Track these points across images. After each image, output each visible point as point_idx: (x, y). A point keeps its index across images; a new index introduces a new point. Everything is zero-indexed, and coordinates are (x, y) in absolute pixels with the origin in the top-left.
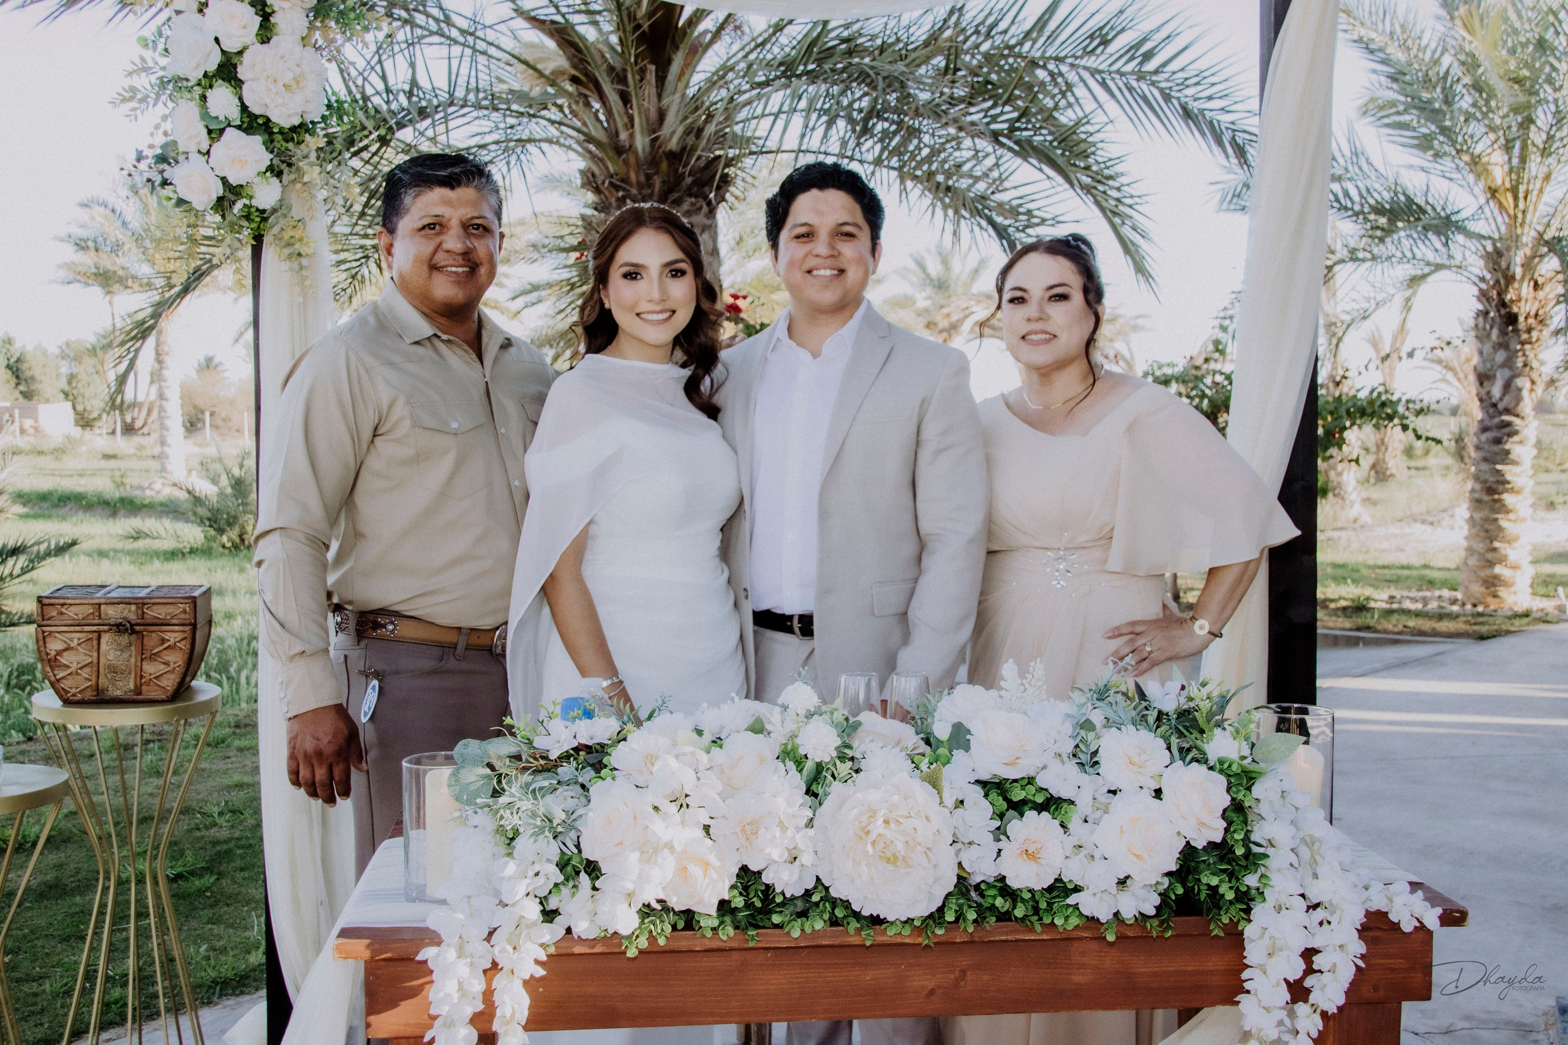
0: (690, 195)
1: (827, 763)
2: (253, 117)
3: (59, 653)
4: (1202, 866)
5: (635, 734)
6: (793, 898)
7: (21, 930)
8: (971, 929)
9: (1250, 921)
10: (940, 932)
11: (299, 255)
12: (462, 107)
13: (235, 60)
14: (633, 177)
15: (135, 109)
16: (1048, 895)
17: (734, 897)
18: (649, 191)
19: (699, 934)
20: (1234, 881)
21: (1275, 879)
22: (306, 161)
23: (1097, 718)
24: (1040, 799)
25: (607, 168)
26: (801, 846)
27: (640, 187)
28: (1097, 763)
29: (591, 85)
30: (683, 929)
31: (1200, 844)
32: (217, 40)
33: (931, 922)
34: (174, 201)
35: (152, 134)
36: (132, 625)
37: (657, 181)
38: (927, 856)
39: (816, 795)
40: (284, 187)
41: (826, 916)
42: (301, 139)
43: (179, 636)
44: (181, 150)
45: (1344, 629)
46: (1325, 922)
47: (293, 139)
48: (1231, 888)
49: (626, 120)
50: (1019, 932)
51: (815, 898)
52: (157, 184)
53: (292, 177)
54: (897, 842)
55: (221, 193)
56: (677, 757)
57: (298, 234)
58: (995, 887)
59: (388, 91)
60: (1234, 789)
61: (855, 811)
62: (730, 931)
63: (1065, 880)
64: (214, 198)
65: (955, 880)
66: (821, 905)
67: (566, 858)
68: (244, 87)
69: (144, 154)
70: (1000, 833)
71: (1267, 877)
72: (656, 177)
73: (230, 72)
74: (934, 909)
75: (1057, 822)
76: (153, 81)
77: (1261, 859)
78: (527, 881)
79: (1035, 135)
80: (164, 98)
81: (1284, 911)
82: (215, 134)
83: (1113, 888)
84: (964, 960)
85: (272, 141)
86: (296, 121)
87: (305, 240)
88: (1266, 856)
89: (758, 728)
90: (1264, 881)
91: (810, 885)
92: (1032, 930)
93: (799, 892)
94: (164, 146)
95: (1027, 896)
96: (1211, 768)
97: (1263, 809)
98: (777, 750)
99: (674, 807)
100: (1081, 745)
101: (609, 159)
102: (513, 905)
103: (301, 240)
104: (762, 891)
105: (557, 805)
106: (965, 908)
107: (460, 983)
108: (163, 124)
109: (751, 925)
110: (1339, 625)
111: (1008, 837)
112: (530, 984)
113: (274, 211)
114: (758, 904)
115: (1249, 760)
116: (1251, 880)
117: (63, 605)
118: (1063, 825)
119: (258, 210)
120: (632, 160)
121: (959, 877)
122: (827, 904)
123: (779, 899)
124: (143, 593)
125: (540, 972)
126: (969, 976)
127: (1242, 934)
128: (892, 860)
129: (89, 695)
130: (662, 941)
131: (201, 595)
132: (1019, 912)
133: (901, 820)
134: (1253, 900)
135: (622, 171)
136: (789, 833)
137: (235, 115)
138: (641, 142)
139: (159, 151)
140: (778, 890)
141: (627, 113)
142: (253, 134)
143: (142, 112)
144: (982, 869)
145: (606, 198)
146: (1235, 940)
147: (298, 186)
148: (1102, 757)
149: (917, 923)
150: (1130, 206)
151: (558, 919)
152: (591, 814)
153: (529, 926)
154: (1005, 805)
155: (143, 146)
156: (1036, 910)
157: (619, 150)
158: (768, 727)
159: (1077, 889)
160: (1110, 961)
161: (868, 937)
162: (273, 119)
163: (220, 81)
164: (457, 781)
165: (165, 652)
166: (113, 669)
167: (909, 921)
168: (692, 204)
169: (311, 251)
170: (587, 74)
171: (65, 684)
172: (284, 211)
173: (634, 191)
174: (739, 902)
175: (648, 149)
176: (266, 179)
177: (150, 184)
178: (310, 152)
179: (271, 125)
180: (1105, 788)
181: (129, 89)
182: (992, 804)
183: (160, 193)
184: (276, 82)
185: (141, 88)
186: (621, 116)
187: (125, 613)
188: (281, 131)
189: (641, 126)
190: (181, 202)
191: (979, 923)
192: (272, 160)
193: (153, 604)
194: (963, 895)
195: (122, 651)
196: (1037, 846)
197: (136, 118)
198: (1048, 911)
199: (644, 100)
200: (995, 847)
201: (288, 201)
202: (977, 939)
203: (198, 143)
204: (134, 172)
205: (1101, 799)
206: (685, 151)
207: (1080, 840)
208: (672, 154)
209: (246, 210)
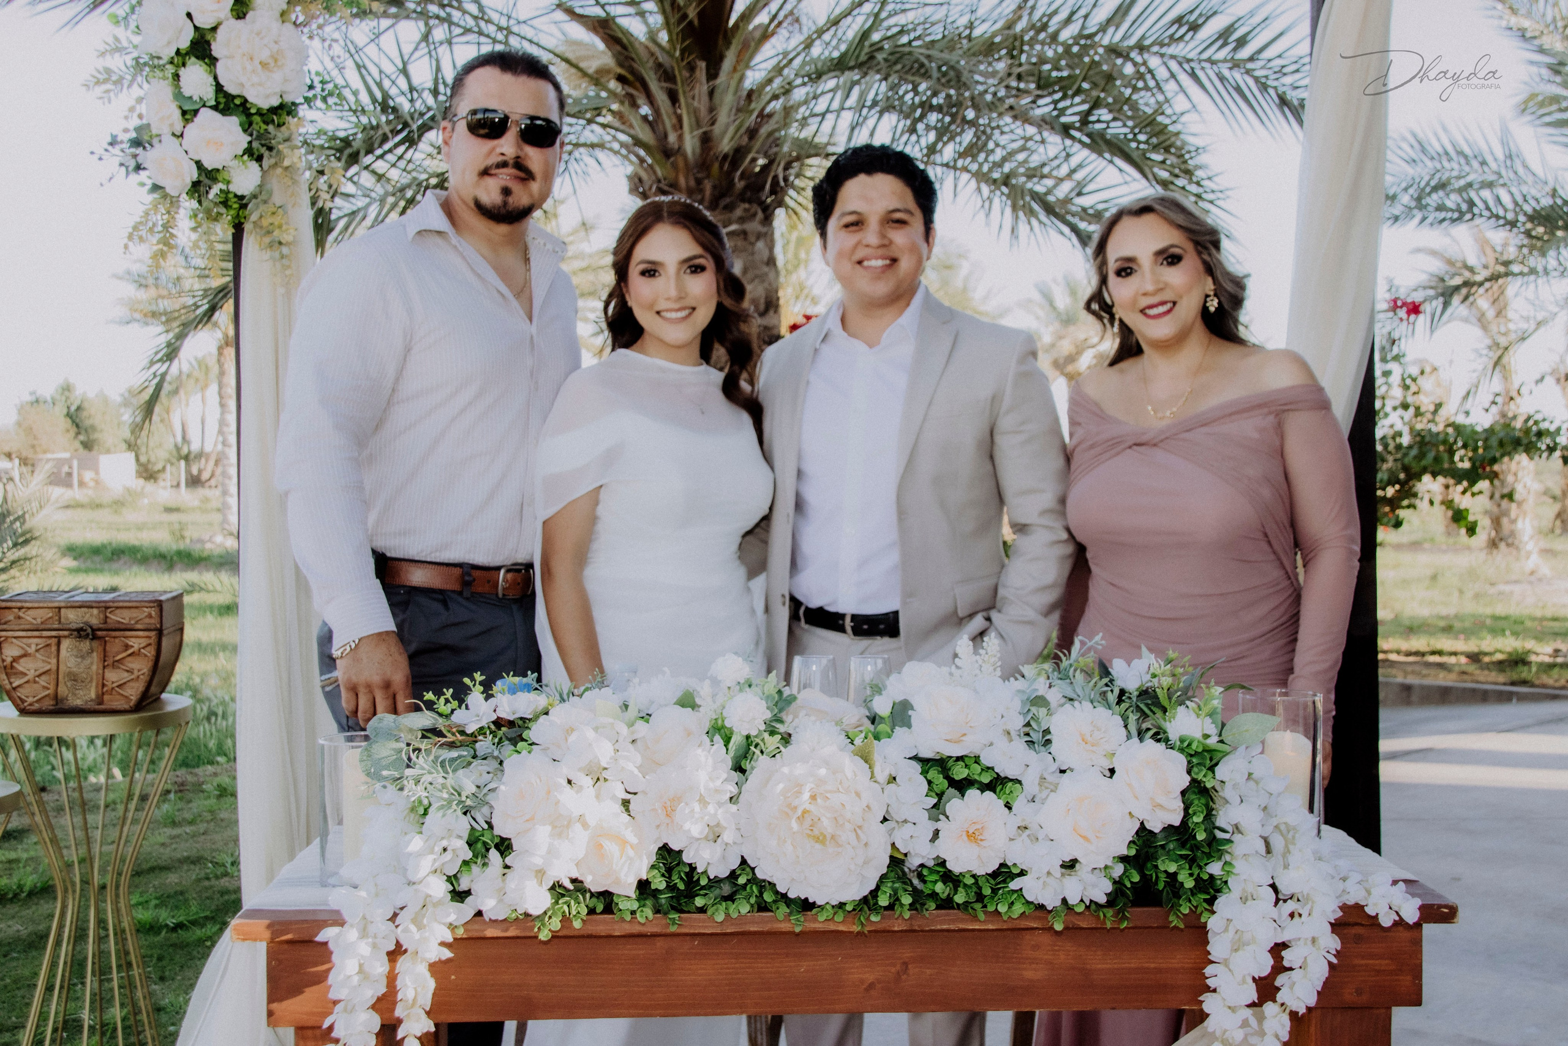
0: (743, 201)
2: (230, 98)
3: (16, 659)
4: (1160, 851)
6: (718, 881)
8: (907, 916)
10: (874, 918)
11: (280, 243)
13: (208, 37)
14: (682, 181)
15: (108, 91)
16: (992, 882)
17: (654, 877)
19: (617, 918)
20: (1196, 871)
21: (1240, 866)
22: (287, 144)
23: (1054, 695)
24: (986, 779)
25: (655, 172)
26: (723, 824)
28: (1050, 740)
29: (637, 84)
30: (601, 913)
31: (1157, 828)
32: (189, 15)
33: (866, 908)
34: (149, 187)
35: (126, 118)
36: (93, 630)
37: (708, 186)
38: (858, 836)
39: (742, 770)
40: (265, 172)
41: (753, 900)
42: (281, 121)
43: (144, 642)
44: (154, 131)
45: (1496, 684)
46: (1296, 915)
47: (273, 121)
48: (1191, 876)
49: (674, 120)
50: (962, 921)
51: (742, 880)
52: (130, 169)
53: (273, 161)
54: (824, 820)
55: (196, 177)
56: (597, 728)
57: (277, 220)
58: (935, 871)
60: (1195, 769)
61: (781, 786)
62: (650, 914)
63: (1010, 864)
64: (189, 182)
65: (887, 862)
66: (748, 887)
67: (478, 833)
68: (219, 65)
69: (119, 139)
70: (937, 810)
71: (1231, 864)
72: (706, 181)
73: (205, 49)
74: (866, 893)
75: (1001, 803)
76: (130, 63)
77: (1225, 845)
78: (432, 858)
80: (139, 79)
81: (1250, 903)
82: (188, 115)
83: (1059, 873)
84: (906, 952)
85: (251, 124)
86: (275, 102)
87: (284, 227)
88: (1230, 842)
89: (687, 702)
90: (1228, 869)
91: (735, 865)
92: (975, 918)
93: (724, 873)
94: (137, 129)
95: (969, 881)
96: (1171, 747)
97: (1229, 791)
98: (707, 725)
99: (589, 781)
100: (1032, 722)
101: (658, 163)
102: (419, 883)
103: (280, 227)
104: (685, 873)
105: (468, 779)
106: (900, 892)
107: (361, 965)
108: (138, 107)
109: (673, 908)
111: (947, 817)
113: (255, 196)
114: (681, 886)
115: (1215, 737)
116: (1215, 868)
117: (23, 609)
118: (1008, 806)
119: (236, 196)
120: (681, 163)
121: (892, 858)
122: (754, 887)
123: (704, 881)
124: (110, 597)
125: (447, 955)
126: (913, 970)
128: (821, 839)
129: (47, 704)
130: (578, 925)
131: (170, 598)
132: (959, 898)
133: (828, 795)
134: (1216, 889)
135: (672, 175)
136: (711, 808)
137: (209, 95)
138: (690, 144)
139: (134, 135)
140: (699, 871)
141: (675, 113)
142: (230, 115)
143: (116, 95)
144: (920, 853)
146: (1198, 933)
147: (279, 171)
148: (1054, 734)
149: (849, 908)
151: (469, 899)
152: (502, 788)
153: (435, 906)
154: (946, 783)
155: (117, 130)
156: (980, 897)
157: (666, 152)
158: (698, 701)
159: (1022, 873)
160: (1067, 955)
161: (796, 923)
162: (250, 99)
163: (193, 59)
164: (369, 756)
165: (129, 659)
166: (74, 678)
167: (842, 905)
168: (746, 210)
169: (290, 238)
170: (633, 73)
171: (22, 693)
172: (263, 197)
174: (659, 883)
175: (698, 151)
176: (244, 162)
177: (123, 169)
178: (291, 134)
179: (248, 106)
180: (1054, 767)
181: (101, 70)
182: (930, 782)
183: (135, 178)
184: (251, 59)
185: (116, 70)
186: (669, 117)
187: (87, 618)
188: (259, 113)
189: (691, 126)
190: (156, 188)
191: (916, 909)
192: (250, 143)
193: (117, 608)
194: (899, 878)
195: (83, 657)
196: (978, 826)
197: (110, 102)
198: (992, 898)
199: (693, 98)
200: (931, 826)
201: (268, 186)
202: (917, 928)
203: (172, 125)
204: (106, 156)
205: (1049, 778)
206: (739, 154)
207: (1024, 820)
208: (725, 157)
209: (223, 195)
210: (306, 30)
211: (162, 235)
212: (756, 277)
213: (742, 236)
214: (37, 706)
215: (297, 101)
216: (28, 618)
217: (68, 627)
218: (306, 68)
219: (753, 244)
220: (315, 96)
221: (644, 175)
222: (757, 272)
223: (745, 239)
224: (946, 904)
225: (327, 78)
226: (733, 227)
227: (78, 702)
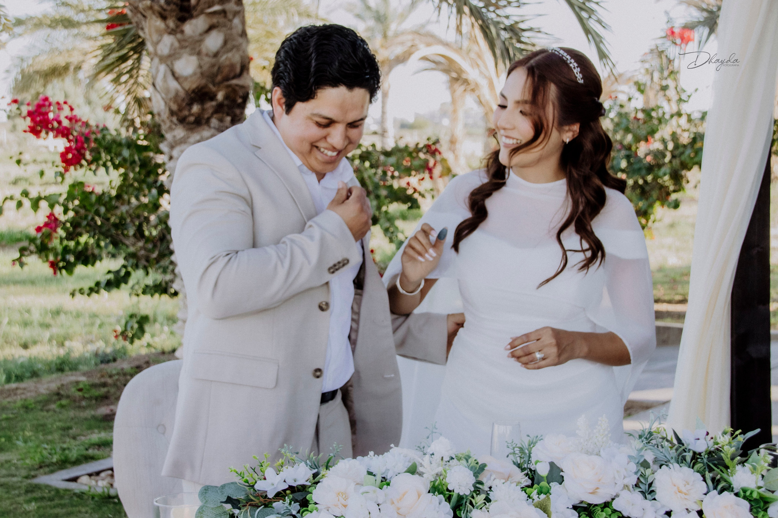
212: (234, 47)
213: (223, 15)
219: (231, 21)
222: (234, 43)
226: (217, 8)
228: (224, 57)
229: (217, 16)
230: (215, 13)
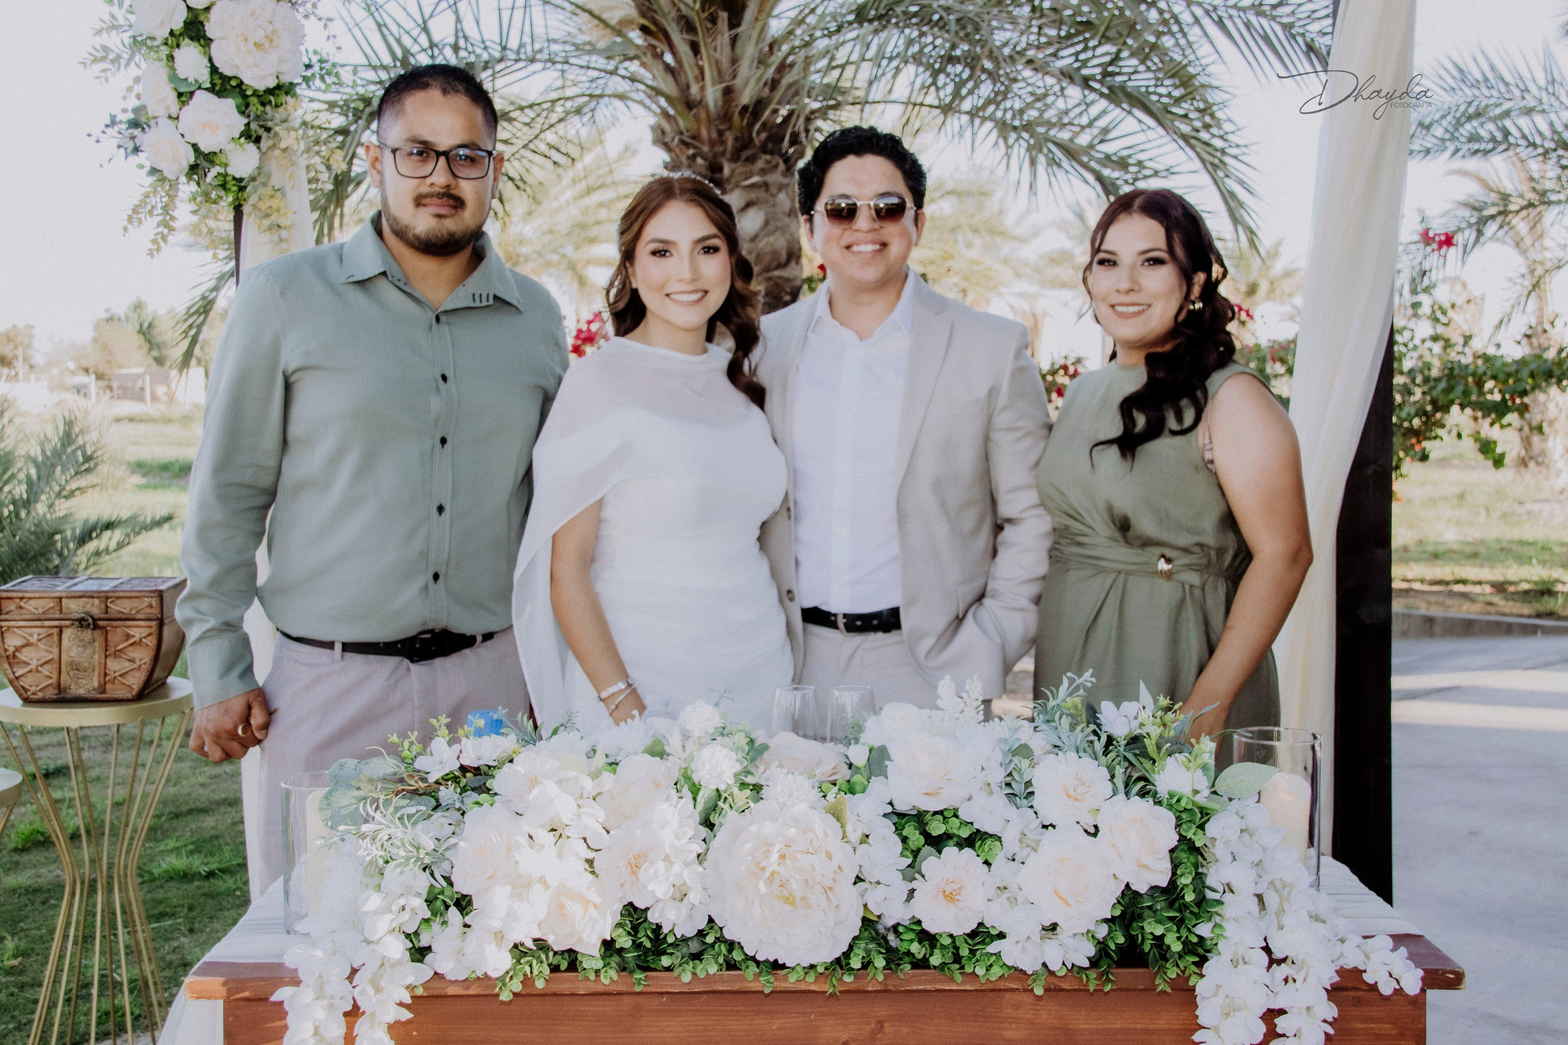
0: (765, 152)
1: (725, 791)
2: (226, 79)
3: (18, 649)
4: (1147, 912)
5: (522, 756)
6: (685, 940)
7: (39, 929)
8: (881, 978)
9: (1202, 976)
10: (848, 979)
11: (279, 226)
12: (517, 61)
13: (202, 18)
14: (704, 133)
15: (105, 71)
16: (970, 941)
17: (619, 936)
18: (721, 149)
19: (580, 975)
20: (1184, 933)
21: (1230, 929)
22: (285, 125)
23: (1038, 742)
24: (965, 833)
25: (677, 124)
26: (689, 883)
27: (712, 143)
28: (1032, 793)
29: (661, 35)
30: (567, 970)
31: (1143, 889)
33: (838, 968)
34: (147, 169)
35: (124, 98)
36: (94, 620)
37: (730, 138)
38: (828, 898)
39: (710, 826)
40: (263, 155)
41: (721, 960)
42: (279, 102)
43: (145, 632)
44: (151, 115)
45: (1521, 616)
46: (1290, 980)
47: (270, 102)
48: (1179, 938)
49: (697, 72)
50: (937, 981)
51: (710, 939)
52: (129, 150)
53: (271, 142)
54: (792, 881)
55: (192, 160)
56: (560, 782)
57: (275, 203)
58: (912, 930)
59: (432, 45)
60: (1184, 826)
61: (749, 845)
62: (613, 974)
63: (988, 925)
64: (185, 166)
65: (860, 924)
66: (717, 946)
67: (437, 891)
68: (213, 46)
69: (118, 120)
70: (912, 871)
71: (1220, 926)
72: (728, 133)
73: (199, 30)
74: (838, 954)
75: (980, 860)
76: (127, 41)
77: (1214, 907)
78: (390, 916)
79: (1130, 79)
80: (137, 57)
81: (1241, 967)
82: (184, 97)
83: (1037, 936)
84: (881, 1010)
85: (247, 106)
86: (272, 83)
87: (282, 211)
88: (1219, 902)
89: (658, 751)
90: (1218, 931)
91: (702, 924)
92: (952, 979)
93: (691, 932)
94: (136, 111)
95: (947, 941)
96: (1159, 803)
97: (1219, 851)
98: (676, 775)
99: (551, 838)
100: (1014, 774)
101: (680, 114)
102: (378, 941)
103: (278, 210)
104: (654, 931)
105: (426, 835)
106: (873, 954)
107: (316, 1028)
108: (136, 87)
109: (639, 967)
110: (1515, 611)
111: (923, 876)
112: (393, 1028)
113: (253, 179)
114: (648, 944)
115: (1206, 792)
116: (1204, 929)
117: (21, 599)
118: (987, 863)
119: (234, 179)
120: (703, 115)
121: (864, 920)
122: (723, 946)
123: (671, 940)
124: (107, 586)
125: (406, 1015)
126: (888, 1028)
127: (1194, 990)
128: (789, 900)
129: (51, 693)
130: (540, 984)
131: (169, 589)
132: (936, 959)
133: (798, 856)
134: (1209, 951)
135: (693, 126)
136: (677, 868)
137: (204, 76)
138: (712, 95)
139: (131, 116)
140: (665, 930)
141: (697, 65)
142: (226, 97)
143: (114, 74)
144: (894, 912)
145: (678, 156)
146: (1185, 995)
147: (277, 152)
148: (1036, 787)
149: (820, 969)
150: (1235, 157)
151: (429, 958)
152: (462, 844)
153: (393, 966)
154: (922, 840)
155: (115, 111)
156: (957, 959)
157: (689, 104)
158: (668, 749)
159: (1001, 936)
160: (1049, 1015)
161: (766, 983)
162: (246, 81)
163: (187, 40)
164: (329, 805)
165: (130, 649)
166: (76, 667)
167: (812, 967)
168: (768, 161)
169: (289, 222)
170: (655, 22)
171: (25, 682)
172: (262, 179)
173: (705, 149)
174: (624, 941)
175: (720, 103)
176: (241, 145)
177: (122, 150)
178: (289, 116)
179: (244, 87)
180: (1036, 823)
181: (99, 48)
182: (904, 840)
183: (134, 160)
184: (246, 40)
185: (114, 48)
186: (691, 68)
187: (88, 608)
188: (255, 93)
189: (713, 78)
190: (154, 171)
191: (890, 969)
192: (248, 124)
193: (118, 598)
194: (873, 939)
195: (85, 647)
196: (956, 886)
197: (107, 80)
198: (970, 959)
199: (715, 49)
200: (906, 886)
201: (266, 169)
202: (891, 988)
203: (168, 107)
204: (103, 138)
205: (1030, 835)
206: (760, 104)
207: (1003, 880)
208: (745, 108)
209: (221, 178)
210: (301, 9)
211: (161, 218)
212: (778, 228)
213: (763, 188)
214: (40, 695)
215: (295, 81)
216: (31, 608)
217: (69, 616)
218: (303, 48)
219: (774, 196)
220: (313, 75)
221: (667, 127)
222: (778, 224)
223: (767, 191)
224: (921, 964)
225: (325, 57)
226: (755, 179)
227: (81, 692)
228: (764, 242)
229: (755, 190)
230: (753, 186)
